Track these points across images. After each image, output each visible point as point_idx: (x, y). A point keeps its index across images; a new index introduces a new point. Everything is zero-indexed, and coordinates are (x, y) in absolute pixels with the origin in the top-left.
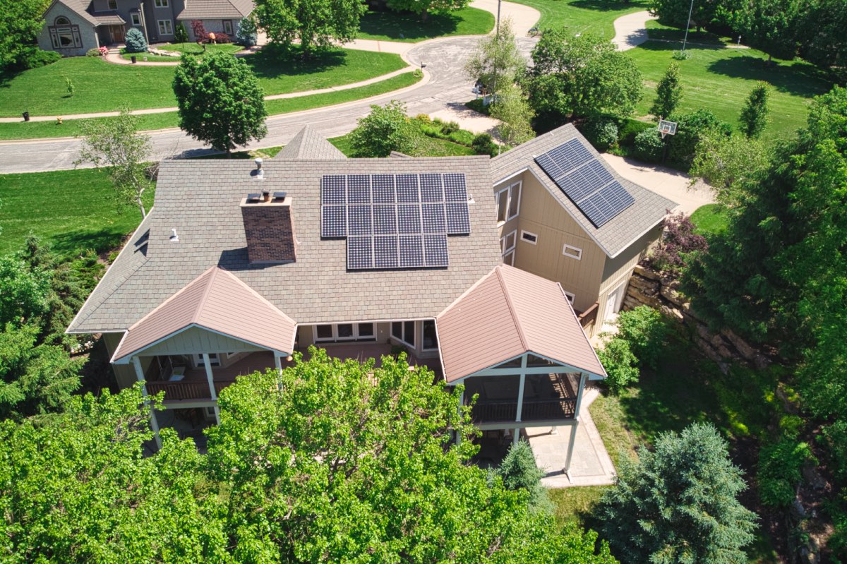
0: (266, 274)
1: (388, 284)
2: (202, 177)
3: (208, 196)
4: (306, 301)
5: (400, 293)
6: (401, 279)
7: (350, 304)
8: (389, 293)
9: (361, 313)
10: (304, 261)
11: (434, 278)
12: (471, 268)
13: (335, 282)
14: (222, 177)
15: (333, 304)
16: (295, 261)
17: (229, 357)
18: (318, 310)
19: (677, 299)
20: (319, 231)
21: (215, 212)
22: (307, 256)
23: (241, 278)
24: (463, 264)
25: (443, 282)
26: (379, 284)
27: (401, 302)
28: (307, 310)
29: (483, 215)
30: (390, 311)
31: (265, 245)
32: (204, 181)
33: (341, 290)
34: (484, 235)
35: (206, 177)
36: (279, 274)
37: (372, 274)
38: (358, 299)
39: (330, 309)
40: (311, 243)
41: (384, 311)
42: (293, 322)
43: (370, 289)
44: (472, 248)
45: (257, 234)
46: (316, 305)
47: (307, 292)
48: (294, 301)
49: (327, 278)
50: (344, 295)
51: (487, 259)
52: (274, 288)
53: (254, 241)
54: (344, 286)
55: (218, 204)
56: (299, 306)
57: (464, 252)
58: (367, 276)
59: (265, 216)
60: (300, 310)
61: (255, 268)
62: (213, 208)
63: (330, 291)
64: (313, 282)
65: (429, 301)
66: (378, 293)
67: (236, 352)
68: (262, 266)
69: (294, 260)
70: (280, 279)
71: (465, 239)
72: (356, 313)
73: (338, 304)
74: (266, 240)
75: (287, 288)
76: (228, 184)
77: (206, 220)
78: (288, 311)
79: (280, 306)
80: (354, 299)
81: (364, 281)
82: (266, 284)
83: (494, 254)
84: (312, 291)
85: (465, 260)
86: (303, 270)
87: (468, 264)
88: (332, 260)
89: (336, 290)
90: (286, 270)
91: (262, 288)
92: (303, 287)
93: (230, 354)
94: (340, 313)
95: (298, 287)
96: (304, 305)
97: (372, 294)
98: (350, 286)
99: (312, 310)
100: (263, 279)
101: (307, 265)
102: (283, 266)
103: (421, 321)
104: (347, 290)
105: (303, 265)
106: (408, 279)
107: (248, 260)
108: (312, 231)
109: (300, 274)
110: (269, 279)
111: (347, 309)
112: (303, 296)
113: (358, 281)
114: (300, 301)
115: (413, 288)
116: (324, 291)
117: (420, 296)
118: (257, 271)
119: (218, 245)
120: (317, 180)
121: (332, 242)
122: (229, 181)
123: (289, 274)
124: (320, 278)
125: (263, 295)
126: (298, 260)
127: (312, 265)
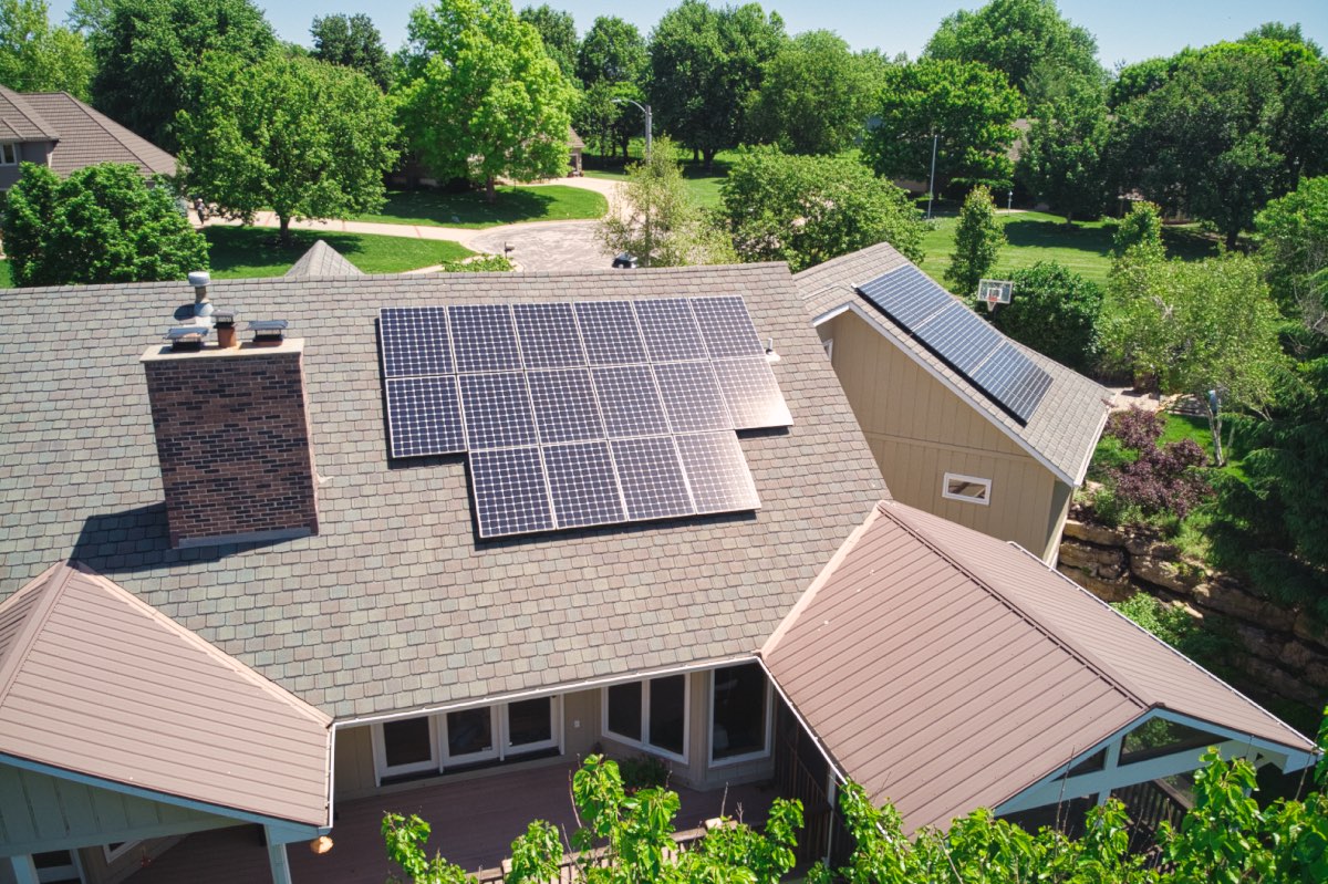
0: (227, 577)
1: (604, 571)
2: (35, 328)
3: (49, 375)
4: (359, 646)
5: (643, 592)
6: (639, 554)
7: (498, 640)
8: (612, 596)
9: (538, 663)
10: (342, 528)
11: (728, 544)
12: (817, 511)
13: (445, 580)
14: (91, 325)
15: (444, 648)
16: (314, 531)
17: (111, 856)
18: (399, 670)
19: (1177, 578)
20: (382, 445)
21: (67, 415)
22: (351, 515)
23: (145, 595)
24: (792, 503)
25: (754, 553)
26: (576, 575)
27: (649, 617)
28: (365, 675)
29: (809, 384)
30: (623, 649)
31: (221, 483)
32: (41, 337)
33: (464, 604)
34: (826, 429)
35: (44, 327)
36: (264, 573)
37: (552, 549)
38: (522, 622)
39: (437, 663)
40: (361, 479)
41: (605, 652)
42: (321, 717)
43: (553, 590)
44: (802, 460)
45: (196, 449)
46: (391, 657)
47: (358, 617)
48: (320, 651)
49: (418, 570)
50: (479, 615)
51: (850, 486)
52: (255, 615)
53: (186, 473)
54: (476, 588)
55: (77, 394)
56: (335, 663)
57: (788, 472)
58: (538, 555)
59: (221, 391)
60: (341, 678)
61: (189, 562)
62: (60, 405)
63: (430, 608)
64: (373, 588)
65: (727, 607)
66: (578, 600)
67: (132, 839)
68: (212, 554)
69: (312, 528)
70: (270, 587)
71: (781, 440)
72: (521, 665)
73: (461, 645)
74: (226, 469)
75: (295, 611)
76: (109, 342)
77: (37, 436)
78: (303, 683)
79: (275, 672)
80: (509, 625)
81: (531, 569)
82: (227, 605)
83: (864, 474)
84: (374, 616)
85: (796, 492)
86: (342, 553)
87: (806, 502)
88: (428, 519)
89: (447, 606)
90: (288, 558)
91: (213, 620)
92: (347, 605)
93: (113, 847)
94: (469, 674)
95: (330, 607)
96: (351, 661)
97: (561, 603)
98: (492, 587)
99: (380, 672)
100: (215, 592)
101: (354, 539)
102: (277, 548)
103: (706, 672)
104: (483, 600)
105: (339, 541)
106: (656, 552)
107: (166, 538)
108: (361, 446)
109: (334, 566)
110: (234, 590)
111: (492, 656)
112: (348, 633)
113: (514, 570)
114: (339, 648)
115: (676, 574)
116: (412, 610)
117: (700, 598)
118: (195, 568)
119: (74, 502)
120: (365, 321)
121: (423, 472)
122: (113, 333)
123: (298, 570)
124: (398, 572)
125: (216, 641)
126: (323, 529)
127: (368, 537)
